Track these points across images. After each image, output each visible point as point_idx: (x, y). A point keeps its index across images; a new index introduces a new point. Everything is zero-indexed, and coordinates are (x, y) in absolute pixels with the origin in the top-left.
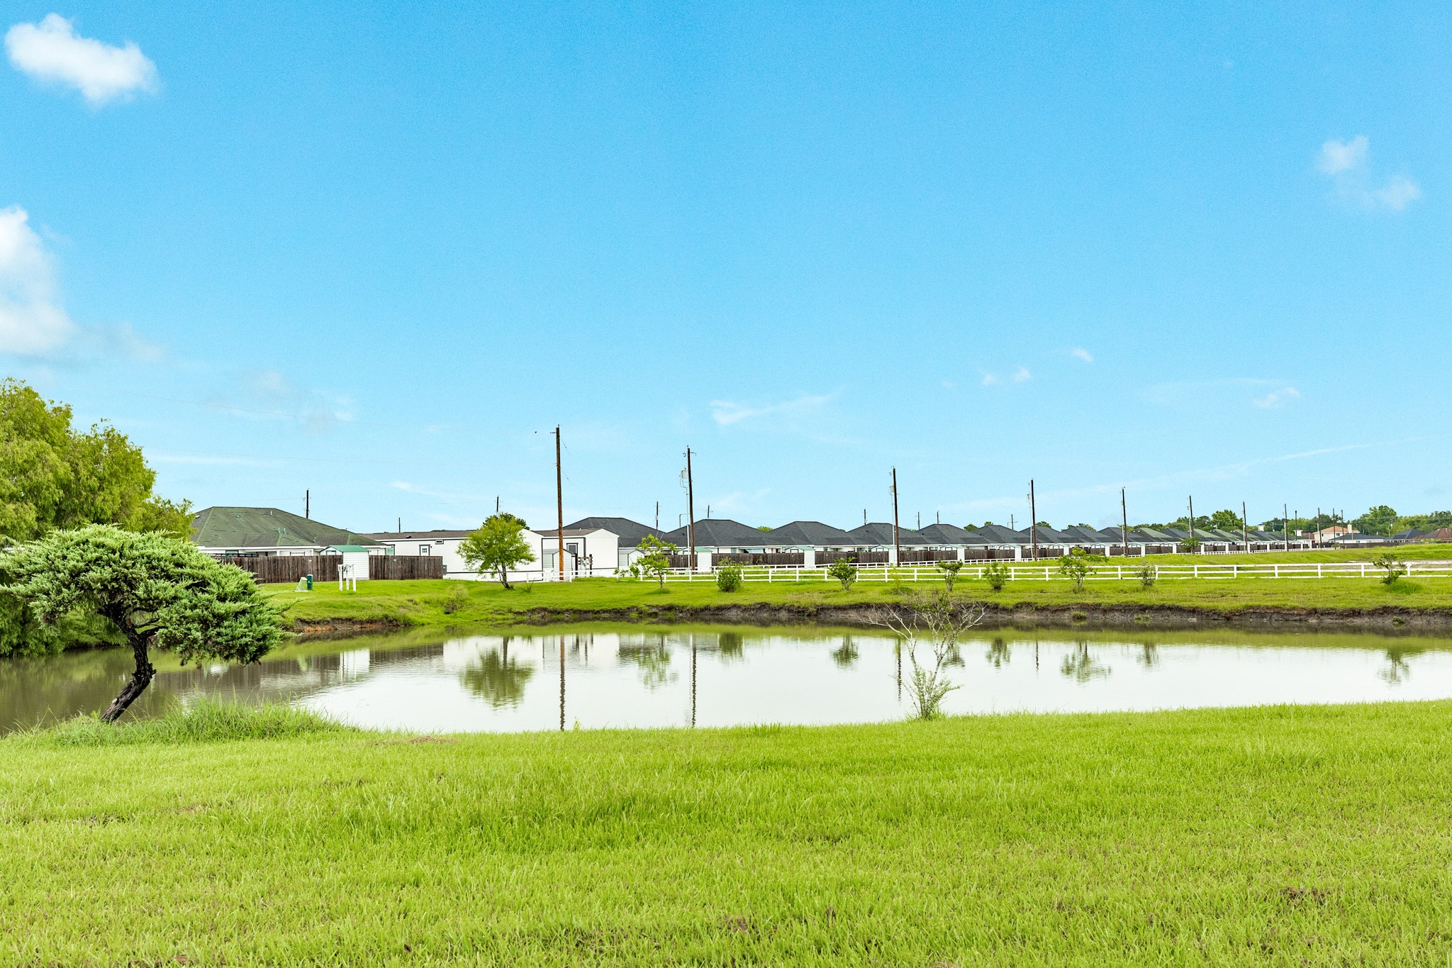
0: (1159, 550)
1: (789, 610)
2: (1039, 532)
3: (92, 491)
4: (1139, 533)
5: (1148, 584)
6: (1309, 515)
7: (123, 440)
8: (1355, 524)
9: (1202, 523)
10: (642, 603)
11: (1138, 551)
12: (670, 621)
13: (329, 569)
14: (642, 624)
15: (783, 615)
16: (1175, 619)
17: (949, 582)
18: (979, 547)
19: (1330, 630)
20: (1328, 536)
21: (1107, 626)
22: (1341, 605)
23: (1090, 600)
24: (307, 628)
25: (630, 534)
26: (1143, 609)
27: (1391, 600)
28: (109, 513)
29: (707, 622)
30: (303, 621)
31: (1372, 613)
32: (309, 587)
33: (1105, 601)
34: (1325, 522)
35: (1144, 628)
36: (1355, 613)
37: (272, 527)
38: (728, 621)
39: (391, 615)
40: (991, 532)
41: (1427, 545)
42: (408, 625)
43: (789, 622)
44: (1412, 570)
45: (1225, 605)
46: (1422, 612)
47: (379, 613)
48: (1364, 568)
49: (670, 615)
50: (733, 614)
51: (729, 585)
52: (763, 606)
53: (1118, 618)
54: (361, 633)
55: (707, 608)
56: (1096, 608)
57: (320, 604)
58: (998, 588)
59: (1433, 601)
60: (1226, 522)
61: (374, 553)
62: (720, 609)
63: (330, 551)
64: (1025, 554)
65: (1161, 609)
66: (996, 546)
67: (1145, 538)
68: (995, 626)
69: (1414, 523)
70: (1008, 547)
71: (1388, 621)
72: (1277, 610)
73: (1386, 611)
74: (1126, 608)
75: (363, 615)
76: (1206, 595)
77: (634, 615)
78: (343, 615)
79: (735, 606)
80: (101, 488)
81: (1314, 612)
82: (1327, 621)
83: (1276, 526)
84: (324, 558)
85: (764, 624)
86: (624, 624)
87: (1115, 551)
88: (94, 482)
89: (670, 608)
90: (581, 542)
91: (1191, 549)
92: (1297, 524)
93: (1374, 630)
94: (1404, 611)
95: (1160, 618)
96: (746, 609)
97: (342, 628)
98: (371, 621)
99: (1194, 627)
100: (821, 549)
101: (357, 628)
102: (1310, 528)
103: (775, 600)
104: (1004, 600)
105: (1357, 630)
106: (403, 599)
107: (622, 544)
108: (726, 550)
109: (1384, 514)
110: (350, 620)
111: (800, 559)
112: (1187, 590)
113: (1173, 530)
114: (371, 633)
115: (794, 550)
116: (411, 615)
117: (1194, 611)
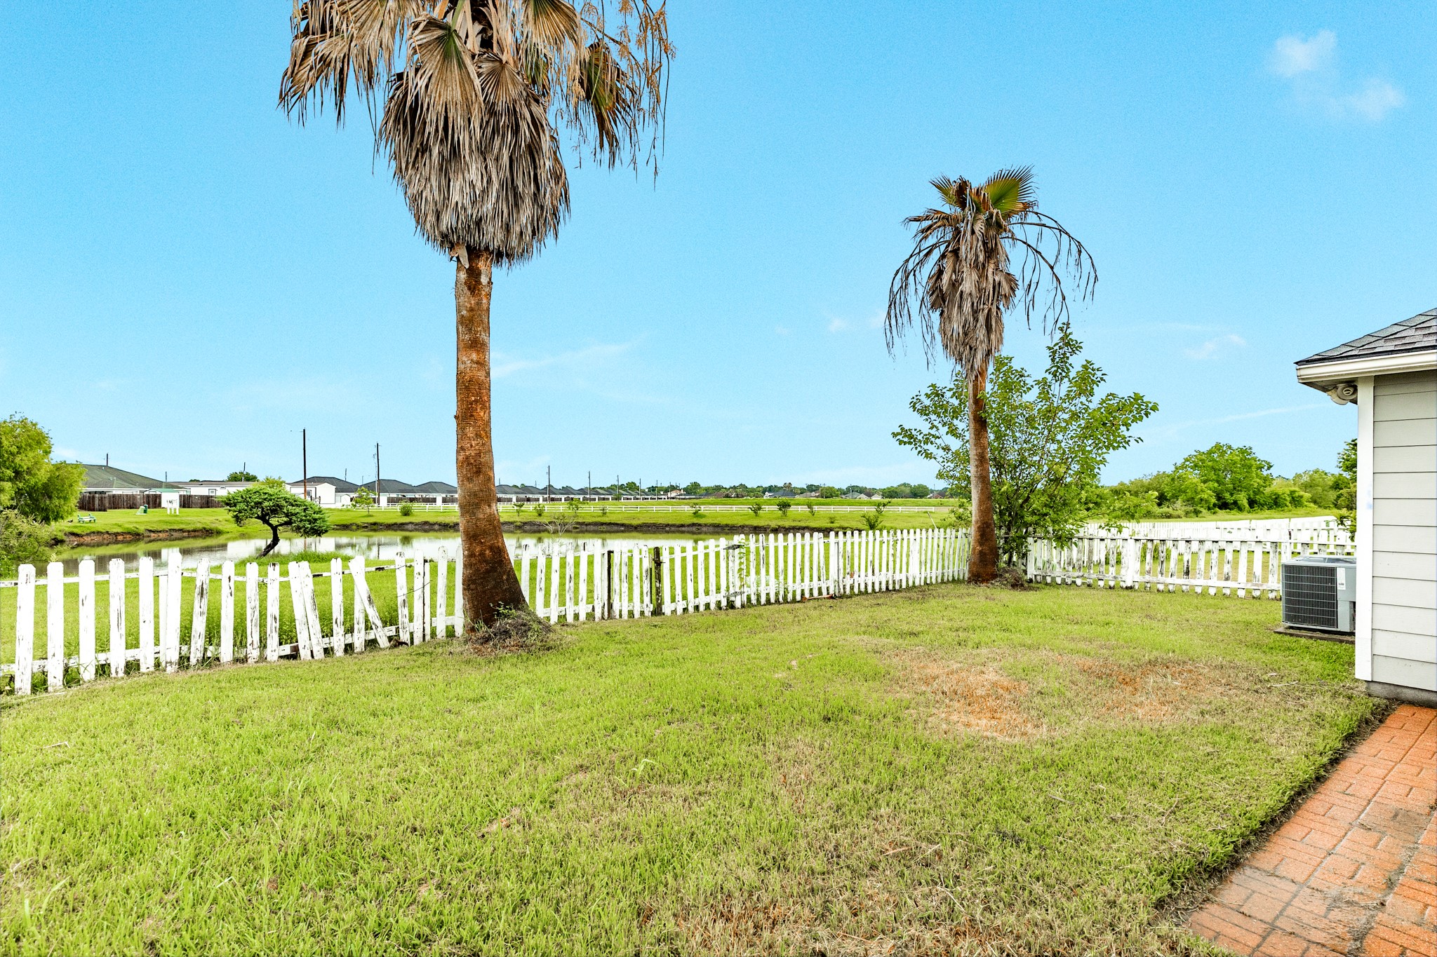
0: (604, 499)
1: (440, 525)
2: (549, 489)
3: (12, 454)
4: (595, 491)
5: (605, 514)
6: (666, 485)
7: (35, 425)
8: (684, 489)
9: (622, 487)
10: (359, 521)
11: (594, 499)
12: (375, 530)
13: (154, 502)
14: (359, 532)
15: (436, 527)
16: (615, 528)
17: (518, 511)
18: (523, 496)
19: (674, 532)
20: (673, 494)
21: (587, 531)
22: (678, 523)
23: (580, 520)
24: (152, 534)
25: (342, 487)
26: (602, 524)
27: (695, 521)
28: (25, 467)
29: (396, 530)
30: (150, 531)
31: (689, 526)
32: (145, 512)
33: (587, 521)
34: (673, 488)
35: (602, 532)
36: (683, 526)
37: (105, 477)
38: (407, 530)
39: (208, 527)
40: (525, 489)
41: (711, 499)
42: (219, 533)
43: (439, 530)
44: (703, 509)
45: (635, 522)
46: (706, 525)
47: (199, 526)
48: (687, 508)
49: (374, 527)
50: (410, 527)
51: (406, 513)
52: (426, 523)
53: (592, 528)
54: (189, 537)
55: (395, 524)
56: (582, 524)
57: (160, 521)
58: (540, 515)
59: (710, 521)
60: (632, 487)
61: (182, 493)
62: (402, 524)
63: (153, 492)
64: (545, 500)
65: (610, 524)
66: (531, 496)
67: (598, 493)
68: (539, 532)
69: (707, 489)
70: (536, 496)
71: (694, 529)
72: (654, 525)
73: (694, 525)
74: (596, 524)
75: (190, 527)
76: (628, 518)
77: (354, 527)
78: (176, 527)
79: (411, 523)
80: (19, 453)
81: (667, 525)
82: (673, 529)
83: (652, 489)
84: (148, 496)
85: (426, 531)
86: (349, 532)
87: (585, 499)
88: (14, 449)
89: (375, 524)
90: (313, 490)
91: (618, 499)
92: (661, 489)
93: (688, 532)
94: (700, 525)
95: (609, 528)
96: (417, 524)
97: (176, 535)
98: (194, 531)
99: (623, 532)
100: (444, 495)
101: (185, 534)
102: (666, 491)
103: (432, 520)
104: (544, 520)
105: (683, 532)
106: (212, 518)
107: (337, 491)
108: (394, 495)
109: (696, 485)
110: (181, 530)
111: (434, 500)
112: (620, 516)
113: (610, 490)
114: (195, 537)
115: (431, 496)
116: (220, 528)
117: (623, 525)
